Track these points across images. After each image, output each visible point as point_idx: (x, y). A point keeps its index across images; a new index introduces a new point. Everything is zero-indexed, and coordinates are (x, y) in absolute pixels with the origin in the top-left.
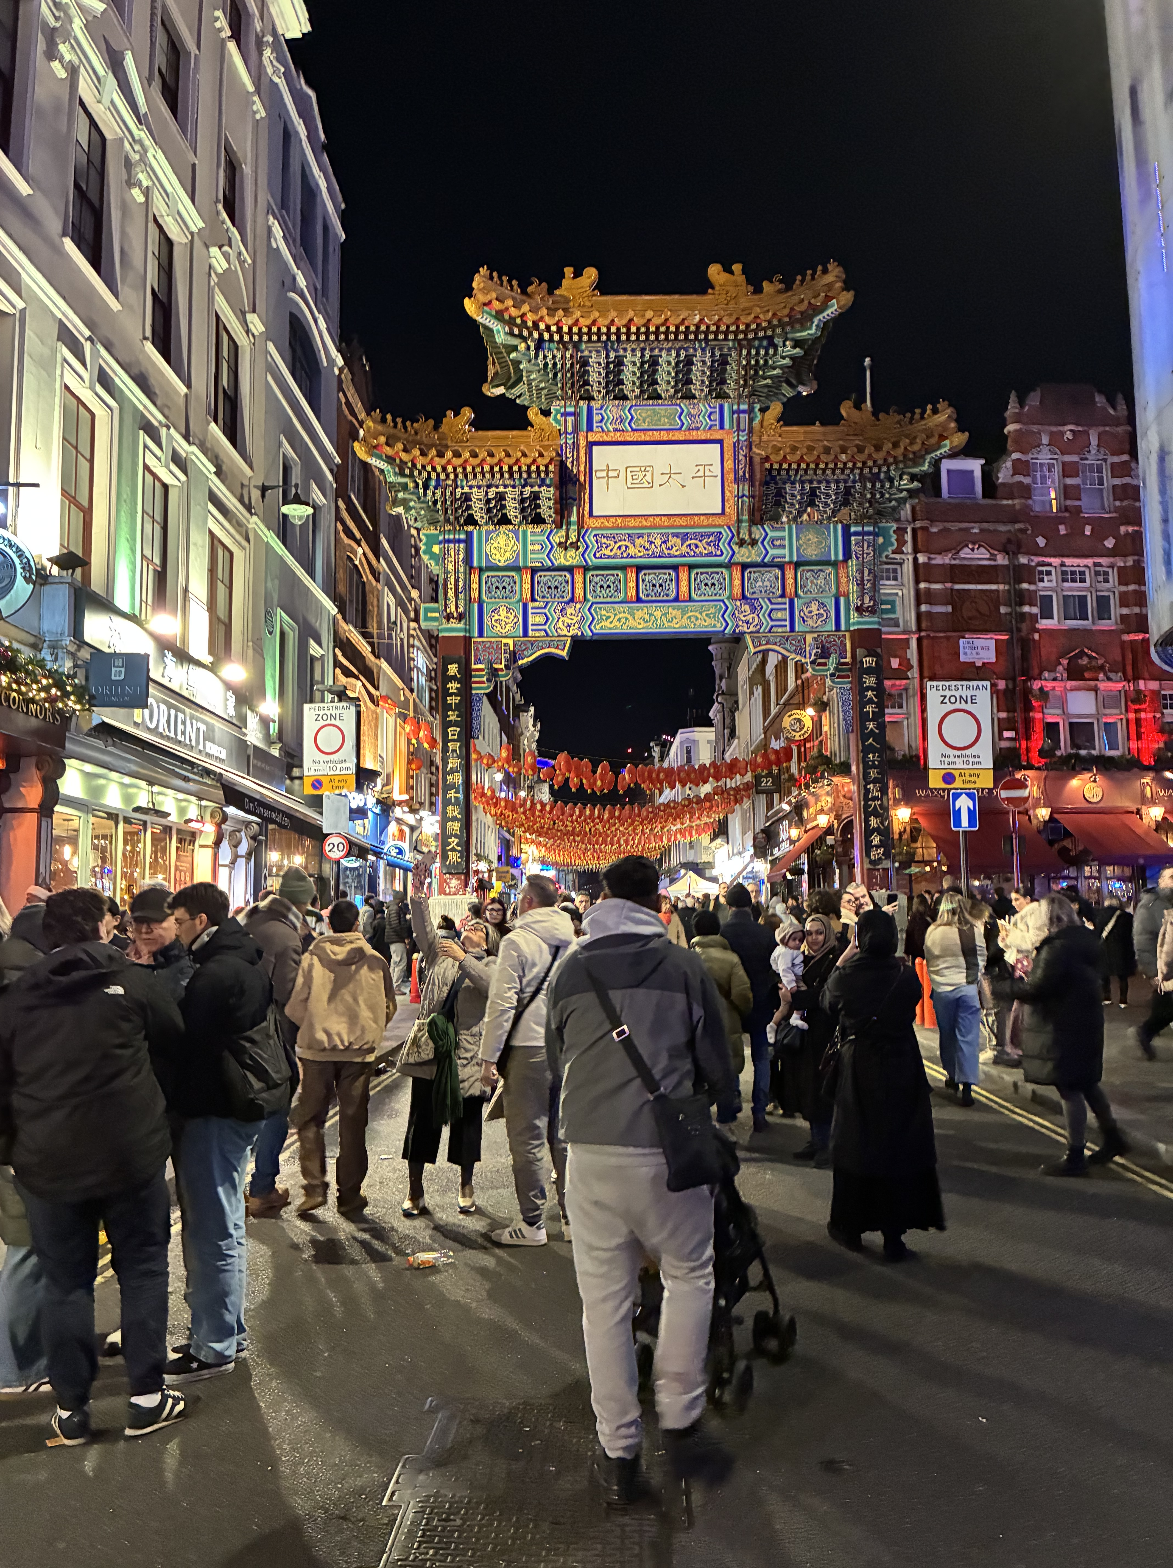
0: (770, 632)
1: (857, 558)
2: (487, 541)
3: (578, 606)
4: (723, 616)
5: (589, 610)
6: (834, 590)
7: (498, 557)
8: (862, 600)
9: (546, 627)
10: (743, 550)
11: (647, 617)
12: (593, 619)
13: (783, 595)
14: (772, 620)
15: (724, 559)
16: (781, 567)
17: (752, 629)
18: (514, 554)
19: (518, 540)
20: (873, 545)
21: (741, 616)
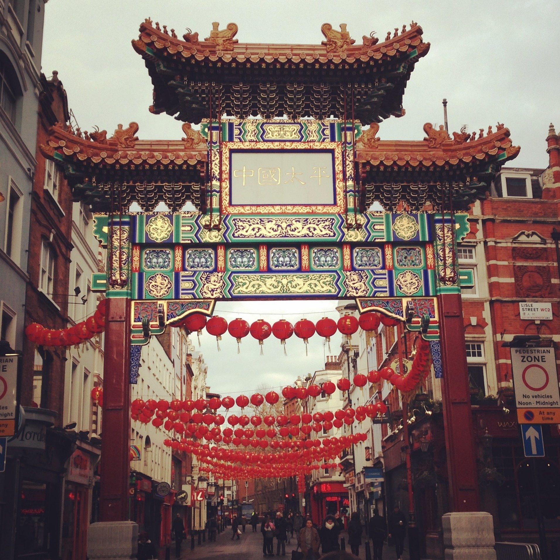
0: (374, 296)
1: (440, 240)
2: (147, 223)
3: (220, 274)
4: (336, 283)
5: (229, 278)
6: (423, 264)
7: (155, 236)
8: (445, 272)
9: (194, 291)
10: (351, 232)
11: (276, 284)
12: (233, 285)
13: (384, 268)
14: (375, 287)
15: (337, 239)
16: (382, 246)
17: (360, 294)
18: (169, 234)
19: (172, 223)
20: (452, 229)
21: (351, 284)
